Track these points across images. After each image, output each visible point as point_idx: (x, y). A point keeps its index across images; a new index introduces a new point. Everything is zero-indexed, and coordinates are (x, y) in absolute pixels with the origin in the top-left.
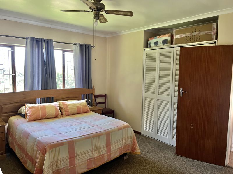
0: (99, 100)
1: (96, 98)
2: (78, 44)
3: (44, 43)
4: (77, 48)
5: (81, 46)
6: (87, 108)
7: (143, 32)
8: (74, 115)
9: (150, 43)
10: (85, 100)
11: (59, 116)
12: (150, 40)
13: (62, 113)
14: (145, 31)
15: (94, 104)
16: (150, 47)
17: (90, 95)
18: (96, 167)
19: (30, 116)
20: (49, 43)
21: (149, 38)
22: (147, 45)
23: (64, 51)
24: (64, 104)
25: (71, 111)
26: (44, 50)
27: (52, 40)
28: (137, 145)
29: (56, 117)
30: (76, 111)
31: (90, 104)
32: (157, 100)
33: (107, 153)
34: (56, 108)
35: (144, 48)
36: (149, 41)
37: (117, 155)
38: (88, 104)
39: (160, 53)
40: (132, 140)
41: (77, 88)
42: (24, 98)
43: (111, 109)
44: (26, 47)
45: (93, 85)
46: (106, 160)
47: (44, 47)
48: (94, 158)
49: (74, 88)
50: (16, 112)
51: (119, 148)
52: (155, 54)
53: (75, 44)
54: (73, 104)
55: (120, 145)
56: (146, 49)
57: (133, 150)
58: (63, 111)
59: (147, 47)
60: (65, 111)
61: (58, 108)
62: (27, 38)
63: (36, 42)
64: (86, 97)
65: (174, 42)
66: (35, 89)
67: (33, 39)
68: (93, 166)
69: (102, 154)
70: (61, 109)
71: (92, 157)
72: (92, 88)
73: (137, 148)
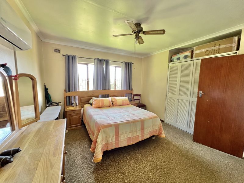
0: (136, 98)
1: (134, 97)
2: (124, 62)
3: (104, 62)
4: (124, 64)
5: (126, 63)
6: (129, 102)
7: (168, 51)
8: (120, 106)
9: (173, 59)
10: (127, 97)
11: (111, 106)
12: (174, 56)
13: (113, 104)
14: (170, 51)
15: (133, 100)
16: (173, 61)
17: (131, 94)
18: (133, 143)
19: (94, 105)
20: (107, 62)
21: (172, 55)
22: (171, 60)
23: (116, 67)
24: (114, 99)
25: (119, 103)
26: (104, 66)
27: (109, 60)
28: (163, 131)
29: (109, 106)
30: (121, 104)
31: (130, 100)
32: (178, 99)
33: (141, 134)
34: (110, 101)
35: (169, 62)
36: (173, 58)
37: (148, 136)
38: (129, 100)
39: (182, 66)
40: (159, 126)
41: (122, 89)
42: (93, 94)
43: (143, 104)
44: (94, 64)
45: (132, 88)
46: (140, 139)
47: (104, 64)
48: (132, 137)
49: (121, 89)
50: (88, 102)
51: (149, 132)
52: (177, 67)
53: (122, 62)
54: (120, 99)
55: (150, 129)
56: (170, 63)
57: (160, 134)
58: (114, 103)
59: (171, 62)
60: (115, 103)
61: (111, 101)
62: (95, 59)
63: (100, 61)
64: (128, 95)
65: (194, 56)
66: (98, 89)
67: (98, 59)
68: (131, 143)
69: (137, 135)
70: (112, 102)
71: (130, 137)
72: (132, 90)
73: (163, 133)
